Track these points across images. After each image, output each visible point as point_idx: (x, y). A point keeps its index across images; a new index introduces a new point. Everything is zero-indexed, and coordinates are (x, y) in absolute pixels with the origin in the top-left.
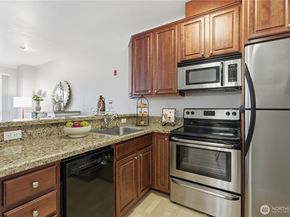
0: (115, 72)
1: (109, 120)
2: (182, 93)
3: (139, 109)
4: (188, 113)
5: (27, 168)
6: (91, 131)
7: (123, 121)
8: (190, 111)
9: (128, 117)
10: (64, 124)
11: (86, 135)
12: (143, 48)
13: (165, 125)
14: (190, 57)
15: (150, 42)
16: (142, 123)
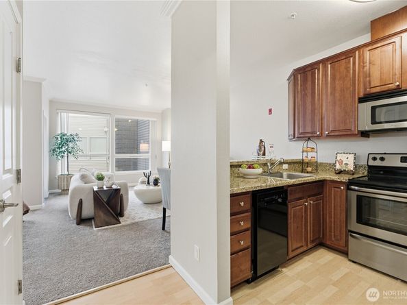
0: (270, 111)
1: (272, 164)
2: (365, 134)
3: (305, 154)
4: (375, 159)
5: (239, 192)
6: (261, 174)
7: (285, 166)
8: (378, 157)
9: (290, 163)
10: (240, 166)
11: (257, 176)
12: (309, 83)
13: (340, 172)
14: (378, 90)
15: (319, 75)
16: (309, 169)
